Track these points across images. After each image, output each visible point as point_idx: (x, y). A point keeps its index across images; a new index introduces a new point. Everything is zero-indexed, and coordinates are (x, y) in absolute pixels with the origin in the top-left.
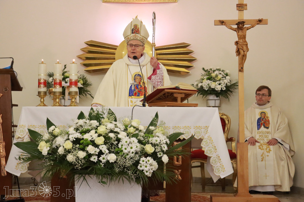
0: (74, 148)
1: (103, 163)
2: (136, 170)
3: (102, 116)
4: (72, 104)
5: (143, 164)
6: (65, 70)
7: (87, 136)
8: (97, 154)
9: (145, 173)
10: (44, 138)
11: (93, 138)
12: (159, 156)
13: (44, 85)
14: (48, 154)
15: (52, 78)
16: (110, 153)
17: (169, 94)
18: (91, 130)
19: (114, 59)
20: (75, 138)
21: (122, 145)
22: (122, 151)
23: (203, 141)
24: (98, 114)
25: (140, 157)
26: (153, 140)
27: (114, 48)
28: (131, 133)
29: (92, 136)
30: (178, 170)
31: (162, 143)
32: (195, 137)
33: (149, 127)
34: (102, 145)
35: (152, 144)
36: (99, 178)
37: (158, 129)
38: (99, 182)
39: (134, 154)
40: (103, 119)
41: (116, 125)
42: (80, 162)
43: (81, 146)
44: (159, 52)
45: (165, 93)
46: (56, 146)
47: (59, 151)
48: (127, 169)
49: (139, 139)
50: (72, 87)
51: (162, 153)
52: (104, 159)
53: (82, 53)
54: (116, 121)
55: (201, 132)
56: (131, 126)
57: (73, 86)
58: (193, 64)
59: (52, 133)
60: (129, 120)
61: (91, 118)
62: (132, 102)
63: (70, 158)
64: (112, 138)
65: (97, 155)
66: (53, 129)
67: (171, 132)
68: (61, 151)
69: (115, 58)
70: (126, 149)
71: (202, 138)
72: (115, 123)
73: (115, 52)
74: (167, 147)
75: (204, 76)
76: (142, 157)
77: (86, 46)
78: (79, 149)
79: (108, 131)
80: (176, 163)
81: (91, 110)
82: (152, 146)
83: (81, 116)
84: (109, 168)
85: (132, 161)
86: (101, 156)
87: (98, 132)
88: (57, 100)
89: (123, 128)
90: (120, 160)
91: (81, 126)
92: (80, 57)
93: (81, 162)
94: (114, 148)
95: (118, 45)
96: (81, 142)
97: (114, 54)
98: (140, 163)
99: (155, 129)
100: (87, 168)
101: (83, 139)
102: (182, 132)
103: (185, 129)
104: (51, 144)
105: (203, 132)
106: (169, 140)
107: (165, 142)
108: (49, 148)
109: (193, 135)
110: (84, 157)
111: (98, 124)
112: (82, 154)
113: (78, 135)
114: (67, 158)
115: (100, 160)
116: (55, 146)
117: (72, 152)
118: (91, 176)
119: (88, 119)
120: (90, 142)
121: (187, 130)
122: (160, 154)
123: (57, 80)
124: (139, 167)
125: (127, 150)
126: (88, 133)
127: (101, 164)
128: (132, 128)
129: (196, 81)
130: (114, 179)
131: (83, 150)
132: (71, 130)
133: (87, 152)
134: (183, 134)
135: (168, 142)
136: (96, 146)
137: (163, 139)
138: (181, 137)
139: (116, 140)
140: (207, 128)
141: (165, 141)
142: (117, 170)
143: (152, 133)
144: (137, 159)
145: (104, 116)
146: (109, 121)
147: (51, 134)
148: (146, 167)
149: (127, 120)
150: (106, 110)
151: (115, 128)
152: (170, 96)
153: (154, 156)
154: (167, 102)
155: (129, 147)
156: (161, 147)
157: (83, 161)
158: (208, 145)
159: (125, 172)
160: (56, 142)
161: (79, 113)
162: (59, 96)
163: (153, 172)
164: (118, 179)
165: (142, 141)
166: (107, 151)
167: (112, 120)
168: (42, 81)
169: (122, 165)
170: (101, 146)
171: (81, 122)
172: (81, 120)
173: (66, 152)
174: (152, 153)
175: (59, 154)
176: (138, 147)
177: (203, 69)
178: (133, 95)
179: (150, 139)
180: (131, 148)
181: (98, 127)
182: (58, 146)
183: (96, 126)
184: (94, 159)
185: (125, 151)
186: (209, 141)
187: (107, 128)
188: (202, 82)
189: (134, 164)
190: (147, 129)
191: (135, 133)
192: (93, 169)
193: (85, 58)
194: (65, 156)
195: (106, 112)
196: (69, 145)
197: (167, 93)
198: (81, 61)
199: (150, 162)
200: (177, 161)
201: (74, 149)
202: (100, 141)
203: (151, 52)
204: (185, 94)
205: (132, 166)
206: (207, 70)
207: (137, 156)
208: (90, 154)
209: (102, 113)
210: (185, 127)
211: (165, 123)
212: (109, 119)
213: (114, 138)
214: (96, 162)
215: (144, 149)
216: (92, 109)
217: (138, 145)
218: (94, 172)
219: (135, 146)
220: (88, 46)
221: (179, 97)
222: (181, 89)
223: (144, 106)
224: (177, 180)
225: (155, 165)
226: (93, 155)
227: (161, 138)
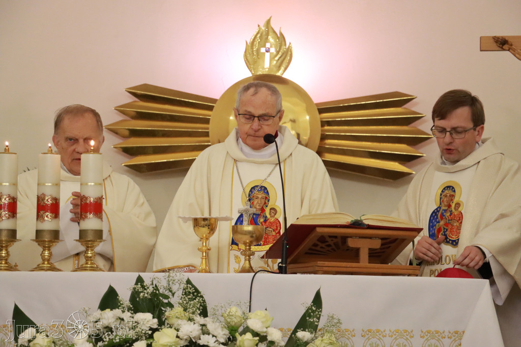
3: (166, 301)
4: (87, 264)
13: (9, 211)
18: (137, 340)
24: (156, 295)
27: (207, 104)
33: (295, 332)
37: (320, 338)
40: (169, 309)
41: (203, 325)
44: (327, 116)
50: (86, 217)
53: (118, 117)
54: (204, 313)
56: (247, 330)
57: (90, 216)
58: (421, 151)
60: (239, 313)
61: (137, 305)
69: (208, 132)
72: (202, 320)
73: (210, 116)
77: (130, 99)
79: (183, 343)
81: (136, 284)
83: (110, 300)
87: (154, 345)
88: (46, 253)
89: (223, 334)
92: (113, 130)
95: (217, 95)
97: (207, 121)
99: (313, 340)
111: (154, 323)
119: (129, 309)
121: (401, 341)
123: (46, 198)
128: (249, 335)
132: (81, 341)
140: (458, 335)
145: (174, 300)
146: (187, 314)
149: (236, 312)
150: (177, 285)
151: (202, 337)
161: (105, 290)
162: (50, 241)
167: (193, 313)
168: (5, 200)
171: (109, 317)
172: (108, 310)
181: (154, 330)
183: (151, 329)
187: (180, 334)
190: (291, 338)
193: (127, 133)
195: (178, 289)
198: (117, 141)
203: (308, 117)
209: (167, 293)
212: (185, 310)
216: (140, 280)
220: (136, 99)
221: (364, 247)
222: (370, 227)
223: (282, 270)
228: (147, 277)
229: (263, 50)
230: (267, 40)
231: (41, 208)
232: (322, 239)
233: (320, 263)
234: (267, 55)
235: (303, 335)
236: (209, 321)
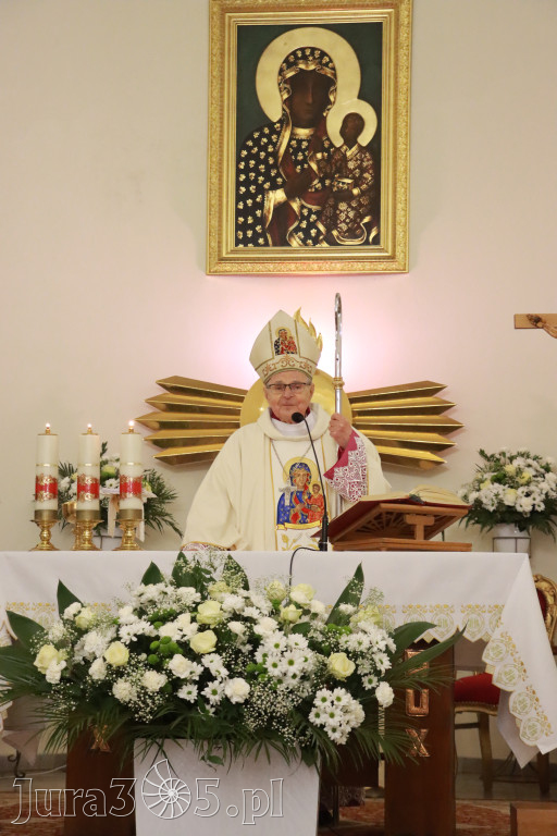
0: (133, 662)
1: (212, 706)
2: (304, 724)
3: (208, 576)
4: (126, 543)
5: (322, 707)
6: (105, 457)
7: (169, 631)
8: (197, 679)
9: (330, 733)
10: (50, 637)
11: (185, 635)
12: (368, 686)
13: (51, 491)
14: (62, 679)
15: (67, 479)
16: (231, 677)
17: (393, 517)
18: (181, 613)
19: (237, 426)
20: (135, 635)
21: (265, 655)
22: (265, 671)
23: (488, 646)
24: (197, 569)
25: (316, 687)
26: (351, 641)
27: (237, 396)
28: (291, 622)
29: (181, 630)
30: (418, 730)
31: (375, 649)
32: (465, 635)
33: (337, 605)
34: (209, 653)
35: (347, 651)
36: (202, 746)
37: (362, 611)
38: (203, 758)
39: (297, 679)
40: (211, 583)
41: (247, 598)
42: (149, 701)
43: (153, 657)
44: (359, 406)
45: (381, 514)
46: (84, 659)
47: (91, 671)
48: (279, 722)
49: (312, 637)
50: (126, 497)
51: (375, 679)
52: (214, 692)
53: (149, 410)
54: (246, 587)
55: (483, 623)
56: (290, 602)
57: (130, 495)
58: (454, 439)
59: (74, 622)
60: (282, 587)
61: (179, 579)
62: (285, 539)
63: (123, 690)
64: (237, 635)
65: (195, 682)
66: (75, 612)
67: (399, 621)
68: (97, 671)
69: (239, 423)
70: (275, 665)
71: (485, 639)
72: (245, 593)
73: (241, 407)
74: (390, 661)
75: (485, 472)
76: (321, 689)
77: (161, 391)
78: (146, 665)
79: (227, 615)
80: (414, 709)
81: (179, 558)
82: (348, 657)
83: (152, 576)
84: (229, 717)
85: (293, 700)
86: (207, 686)
87: (198, 617)
88: (87, 533)
89: (266, 606)
90: (260, 697)
91: (152, 602)
92: (143, 422)
93: (154, 703)
94: (244, 663)
95: (247, 387)
96: (153, 645)
97: (236, 412)
98: (314, 706)
99: (356, 612)
100: (168, 719)
101: (157, 638)
102: (429, 621)
103: (437, 614)
104: (71, 654)
105: (487, 622)
106: (394, 642)
107: (382, 646)
108: (64, 664)
109: (461, 630)
110: (161, 688)
111: (197, 597)
112: (154, 681)
113: (144, 627)
114: (114, 690)
115: (204, 697)
116: (81, 658)
117: (129, 675)
118: (180, 741)
119: (172, 584)
120: (176, 646)
121: (442, 616)
122: (370, 682)
123: (87, 478)
124: (312, 717)
125: (279, 667)
126: (172, 621)
127: (208, 707)
128: (292, 607)
129: (463, 486)
130: (243, 751)
131: (158, 667)
132: (126, 614)
133: (169, 674)
134: (432, 626)
135: (393, 647)
136: (195, 657)
137: (379, 638)
138: (427, 636)
139: (249, 642)
140: (498, 609)
141: (384, 643)
142: (251, 725)
143: (348, 623)
144: (305, 695)
145: (214, 575)
146: (230, 588)
147: (70, 624)
148: (332, 716)
149: (279, 586)
150: (219, 560)
151: (246, 609)
152: (395, 520)
153: (354, 684)
154: (386, 539)
155: (285, 661)
156: (372, 659)
157: (159, 700)
158: (502, 659)
159: (272, 731)
160: (83, 647)
161: (146, 567)
162: (91, 522)
163: (350, 730)
164: (254, 750)
165: (320, 643)
166: (225, 672)
167: (236, 587)
168: (46, 482)
169: (265, 711)
170: (207, 656)
171: (152, 591)
172: (151, 586)
173: (112, 674)
174: (347, 678)
175: (92, 681)
176: (310, 661)
177: (482, 453)
178: (288, 521)
179: (343, 639)
180: (291, 663)
181: (198, 604)
182: (89, 658)
183: (194, 603)
184: (188, 693)
185: (274, 673)
186: (503, 647)
187: (224, 607)
188: (479, 490)
189: (297, 708)
190: (333, 612)
191: (299, 622)
192: (184, 723)
193: (157, 425)
194: (107, 685)
195: (219, 564)
196: (119, 655)
197: (388, 513)
198: (147, 433)
199: (342, 703)
200: (417, 704)
201: (133, 666)
202: (205, 642)
204: (435, 516)
205: (292, 716)
206: (493, 456)
207: (307, 684)
208: (179, 678)
209: (208, 568)
210: (437, 606)
211: (381, 595)
212: (228, 585)
213: (244, 634)
214: (192, 702)
215: (325, 665)
216: (181, 556)
217: (310, 654)
218: (189, 730)
219: (301, 657)
220: (166, 391)
223: (323, 547)
224: (418, 757)
225: (357, 713)
226: (185, 681)
227: (371, 635)
228: (188, 555)
231: (81, 488)
235: (346, 608)
236: (251, 593)
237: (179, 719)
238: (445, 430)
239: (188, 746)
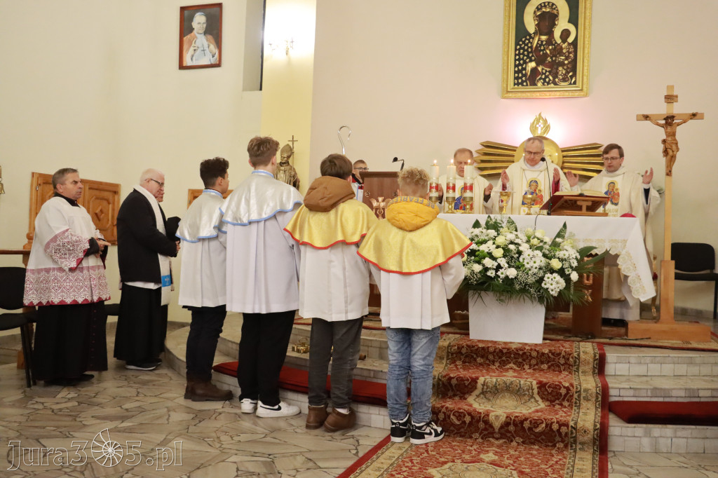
1: (501, 279)
2: (539, 287)
3: (500, 225)
5: (547, 281)
7: (484, 248)
9: (551, 292)
11: (490, 250)
12: (567, 273)
16: (509, 267)
18: (489, 240)
19: (513, 162)
21: (524, 259)
22: (524, 265)
24: (496, 223)
25: (545, 273)
26: (561, 254)
27: (513, 149)
28: (535, 245)
29: (489, 248)
30: (588, 290)
31: (571, 258)
32: (610, 252)
33: (555, 238)
34: (500, 257)
35: (559, 258)
36: (497, 295)
37: (566, 241)
38: (497, 300)
39: (537, 269)
40: (501, 228)
41: (516, 235)
42: (475, 276)
43: (477, 258)
44: (565, 153)
48: (529, 286)
49: (544, 252)
51: (571, 270)
52: (502, 274)
54: (516, 230)
55: (618, 247)
56: (535, 237)
57: (468, 191)
61: (488, 227)
62: (524, 211)
64: (512, 250)
65: (494, 269)
67: (582, 245)
70: (528, 263)
72: (516, 233)
73: (514, 154)
74: (577, 262)
76: (547, 274)
77: (481, 147)
78: (474, 261)
79: (508, 242)
80: (586, 282)
81: (488, 219)
82: (559, 260)
83: (477, 225)
84: (508, 284)
85: (535, 278)
86: (499, 271)
87: (496, 243)
89: (525, 239)
90: (521, 276)
91: (477, 236)
93: (477, 277)
94: (515, 262)
95: (518, 146)
96: (477, 253)
97: (513, 156)
98: (544, 280)
99: (563, 242)
100: (483, 283)
101: (479, 250)
102: (594, 246)
103: (598, 243)
105: (620, 247)
106: (579, 255)
107: (574, 256)
109: (608, 250)
110: (480, 271)
111: (496, 234)
112: (477, 268)
115: (498, 275)
117: (467, 265)
118: (487, 292)
119: (485, 228)
120: (486, 254)
121: (600, 244)
122: (568, 271)
124: (543, 285)
125: (530, 264)
126: (485, 243)
127: (499, 279)
128: (536, 239)
130: (514, 297)
131: (479, 262)
133: (483, 265)
134: (595, 248)
135: (579, 257)
136: (494, 259)
137: (573, 253)
138: (593, 252)
139: (517, 253)
140: (625, 241)
142: (517, 287)
143: (559, 246)
144: (540, 276)
145: (503, 225)
148: (552, 284)
149: (530, 230)
151: (516, 239)
153: (561, 272)
155: (532, 262)
156: (569, 262)
157: (479, 276)
158: (626, 262)
159: (526, 290)
161: (474, 221)
163: (559, 291)
164: (518, 297)
165: (547, 255)
166: (507, 265)
167: (512, 230)
168: (434, 185)
169: (523, 282)
171: (477, 231)
172: (476, 229)
174: (559, 269)
176: (543, 262)
179: (557, 253)
180: (535, 262)
181: (496, 237)
183: (494, 236)
184: (491, 273)
185: (527, 266)
186: (627, 258)
187: (507, 238)
189: (537, 281)
190: (553, 241)
191: (538, 245)
192: (489, 285)
193: (481, 161)
195: (505, 221)
199: (556, 280)
200: (588, 280)
201: (469, 261)
202: (498, 253)
203: (557, 154)
204: (592, 202)
205: (534, 284)
207: (541, 271)
208: (487, 267)
209: (500, 222)
210: (598, 240)
211: (574, 235)
212: (508, 229)
213: (515, 250)
214: (493, 277)
215: (549, 264)
216: (489, 217)
217: (543, 259)
218: (491, 288)
219: (540, 260)
220: (484, 147)
221: (584, 205)
222: (587, 196)
223: (548, 214)
224: (587, 301)
225: (562, 283)
226: (490, 269)
227: (570, 252)
228: (492, 216)
229: (538, 126)
230: (539, 122)
231: (448, 188)
232: (566, 201)
233: (565, 211)
234: (540, 128)
235: (559, 240)
236: (518, 233)
237: (487, 284)
238: (602, 164)
239: (491, 294)
